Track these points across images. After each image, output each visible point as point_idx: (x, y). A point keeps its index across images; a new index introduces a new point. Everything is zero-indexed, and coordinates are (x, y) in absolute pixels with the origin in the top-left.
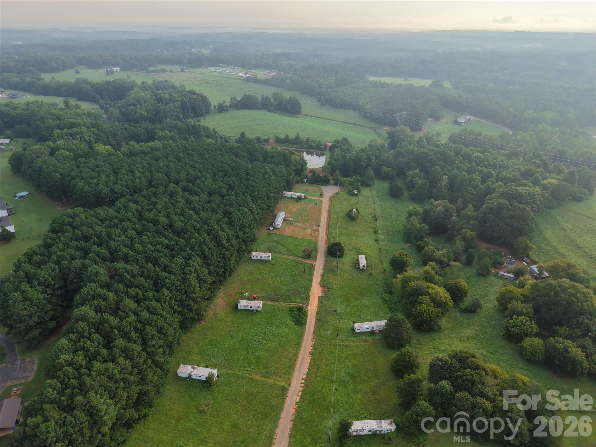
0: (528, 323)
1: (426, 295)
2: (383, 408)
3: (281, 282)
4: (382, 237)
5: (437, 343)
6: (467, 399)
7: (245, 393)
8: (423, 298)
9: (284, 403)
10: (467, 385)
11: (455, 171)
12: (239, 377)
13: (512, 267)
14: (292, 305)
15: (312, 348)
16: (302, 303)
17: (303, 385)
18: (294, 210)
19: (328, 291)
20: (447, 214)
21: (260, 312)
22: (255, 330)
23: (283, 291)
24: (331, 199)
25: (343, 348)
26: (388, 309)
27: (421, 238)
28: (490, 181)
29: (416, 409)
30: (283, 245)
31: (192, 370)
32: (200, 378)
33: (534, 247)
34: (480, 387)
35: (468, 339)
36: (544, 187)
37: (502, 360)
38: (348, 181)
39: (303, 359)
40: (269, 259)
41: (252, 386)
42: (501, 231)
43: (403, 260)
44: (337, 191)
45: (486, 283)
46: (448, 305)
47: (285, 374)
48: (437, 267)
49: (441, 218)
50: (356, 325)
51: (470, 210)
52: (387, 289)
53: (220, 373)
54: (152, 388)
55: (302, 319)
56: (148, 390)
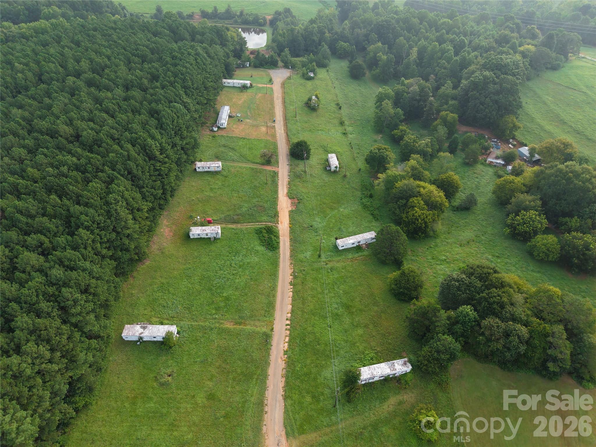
0: (538, 218)
1: (417, 197)
2: (390, 344)
3: (239, 197)
4: (349, 129)
5: (435, 252)
6: (498, 326)
7: (217, 350)
8: (414, 199)
9: (269, 355)
10: (494, 309)
11: (423, 42)
12: (206, 329)
13: (499, 152)
14: (258, 225)
15: (291, 277)
16: (270, 222)
17: (289, 327)
18: (240, 102)
19: (299, 202)
20: (423, 95)
21: (219, 239)
22: (217, 264)
23: (244, 209)
24: (283, 85)
25: (328, 272)
26: (371, 217)
27: (396, 127)
28: (465, 51)
29: (437, 345)
30: (233, 149)
31: (141, 330)
32: (155, 339)
33: (521, 126)
34: (511, 309)
35: (468, 242)
36: (524, 55)
37: (511, 263)
38: (300, 61)
39: (283, 293)
40: (219, 169)
41: (225, 339)
42: (487, 110)
43: (383, 156)
44: (288, 75)
45: (475, 173)
46: (445, 205)
47: (265, 316)
48: (421, 160)
49: (416, 100)
50: (339, 242)
51: (447, 88)
52: (366, 193)
53: (181, 327)
54: (88, 370)
55: (274, 242)
56: (82, 374)
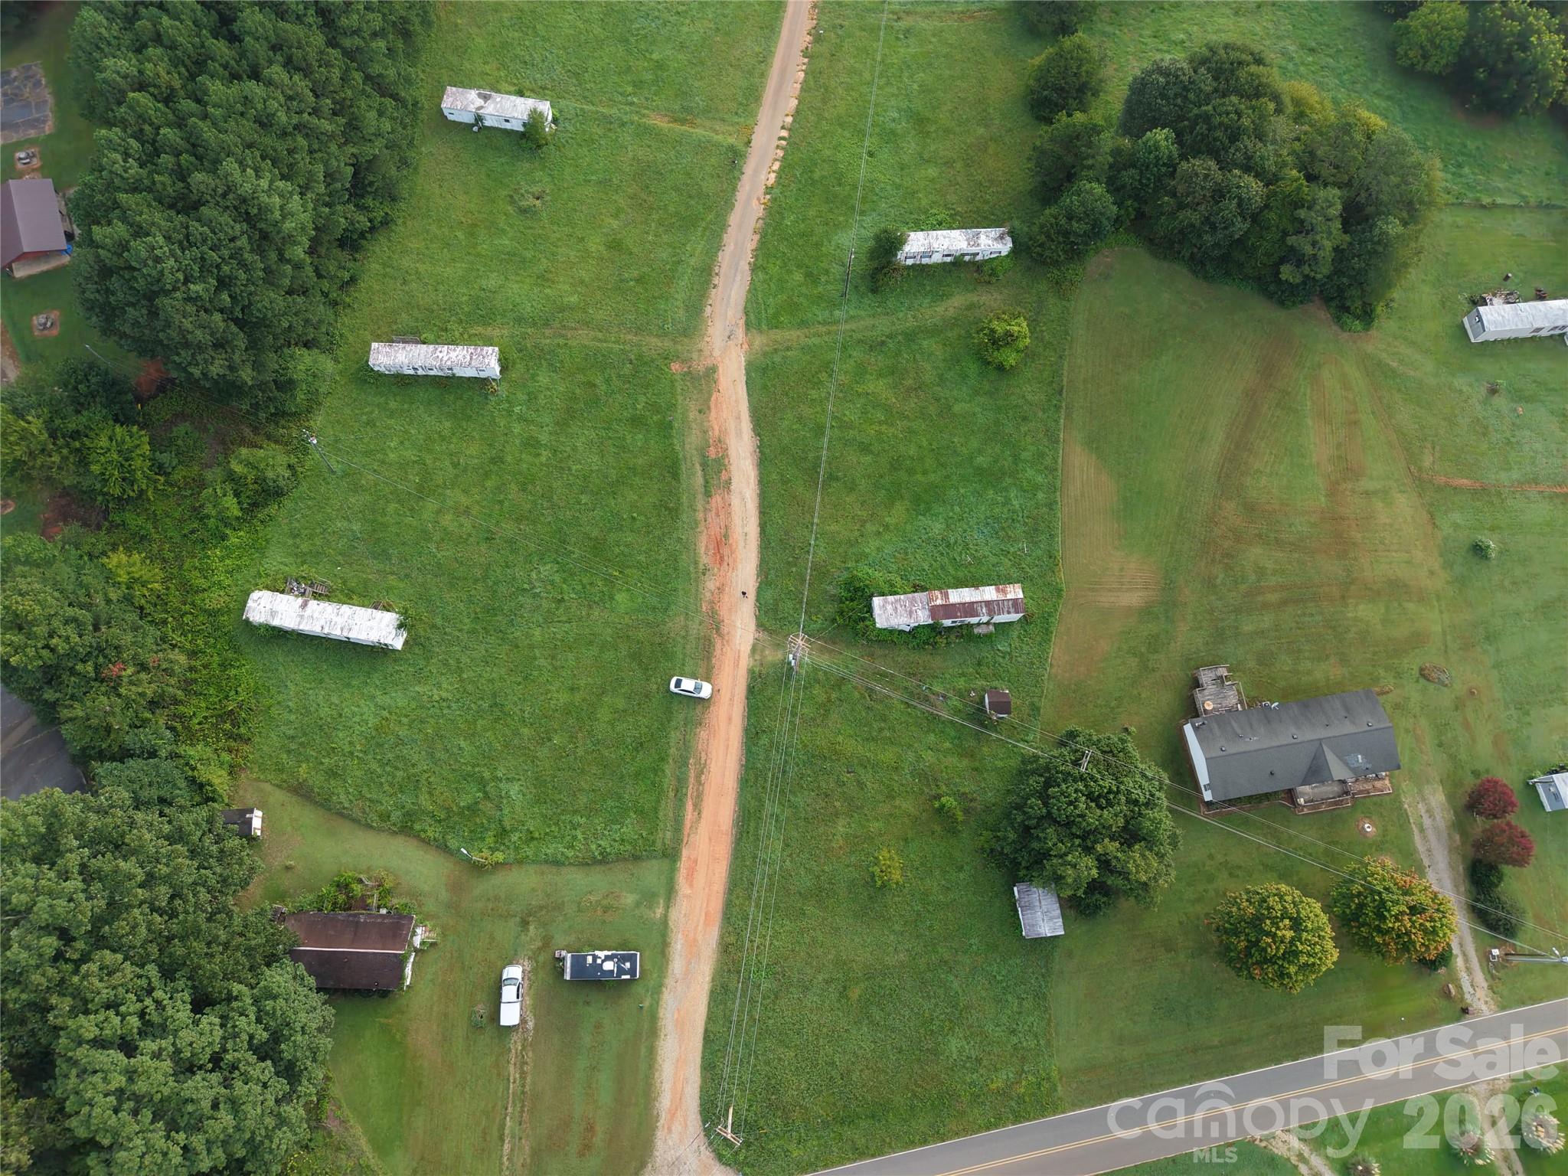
2: (987, 202)
6: (1206, 176)
7: (632, 165)
9: (734, 189)
10: (1215, 139)
12: (611, 123)
15: (809, 38)
17: (784, 143)
25: (898, 38)
29: (1072, 202)
31: (480, 102)
32: (508, 126)
34: (1250, 146)
37: (1333, 70)
39: (783, 71)
41: (649, 146)
47: (736, 114)
53: (561, 111)
54: (385, 151)
56: (375, 156)
